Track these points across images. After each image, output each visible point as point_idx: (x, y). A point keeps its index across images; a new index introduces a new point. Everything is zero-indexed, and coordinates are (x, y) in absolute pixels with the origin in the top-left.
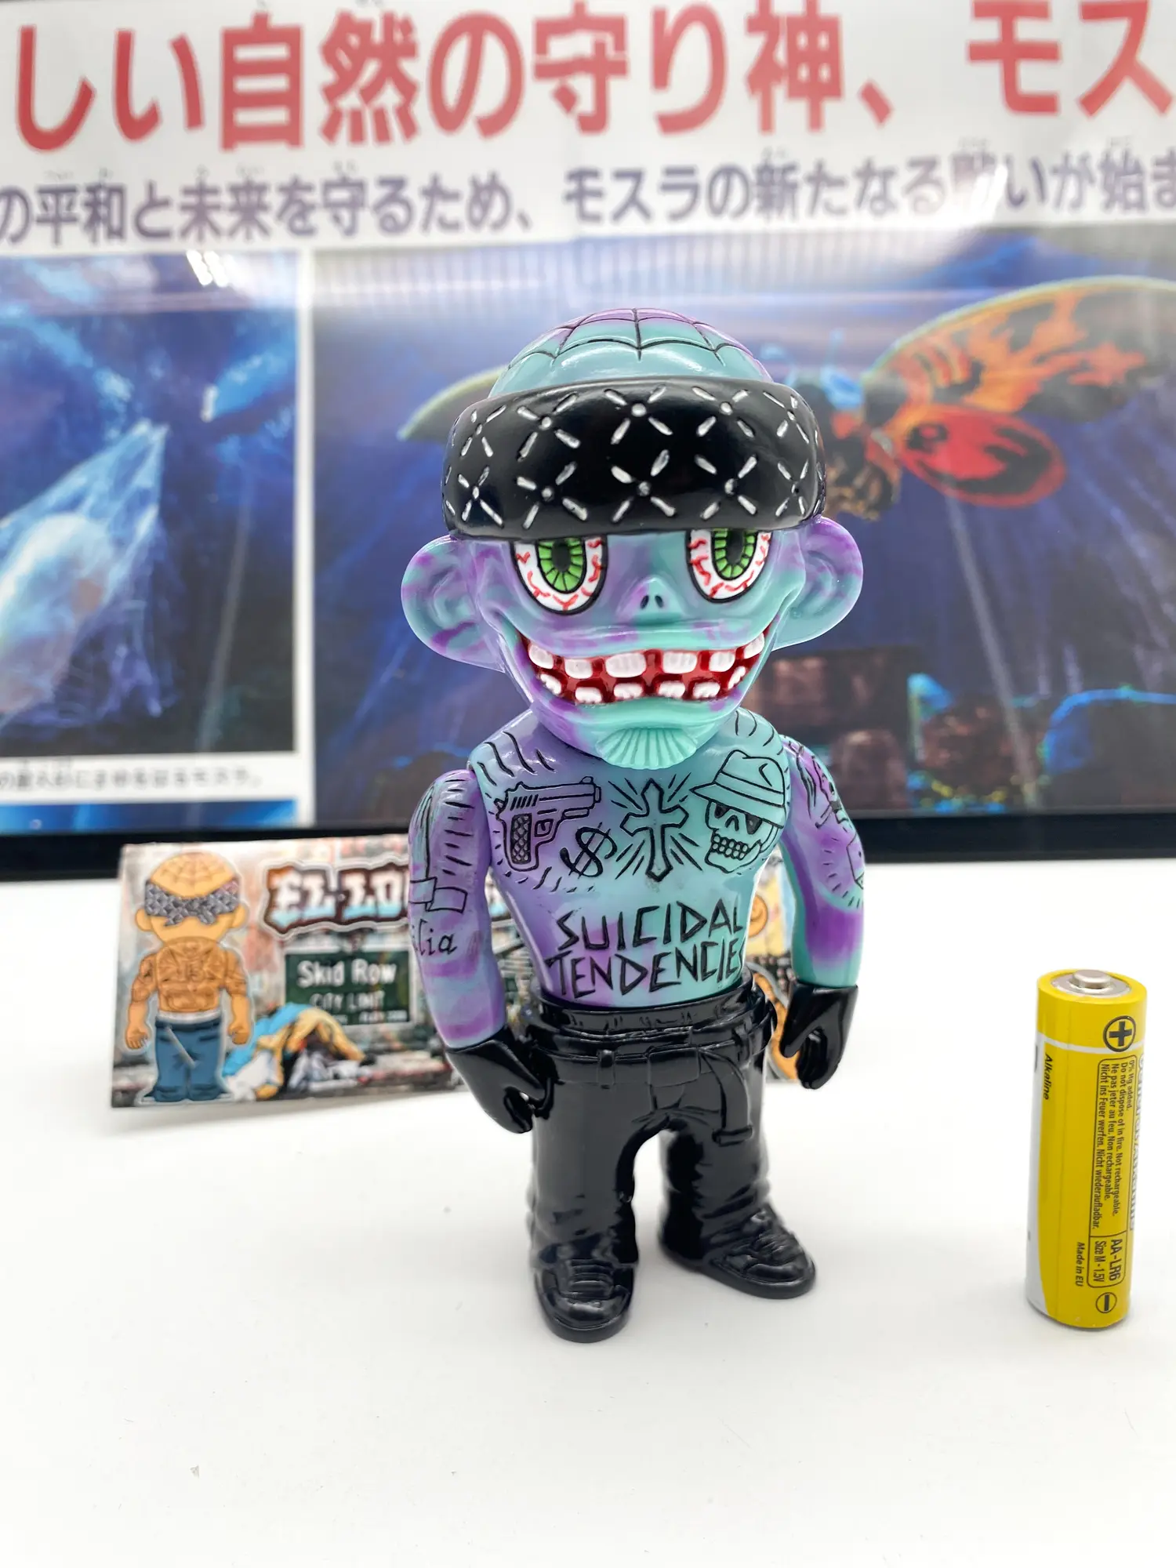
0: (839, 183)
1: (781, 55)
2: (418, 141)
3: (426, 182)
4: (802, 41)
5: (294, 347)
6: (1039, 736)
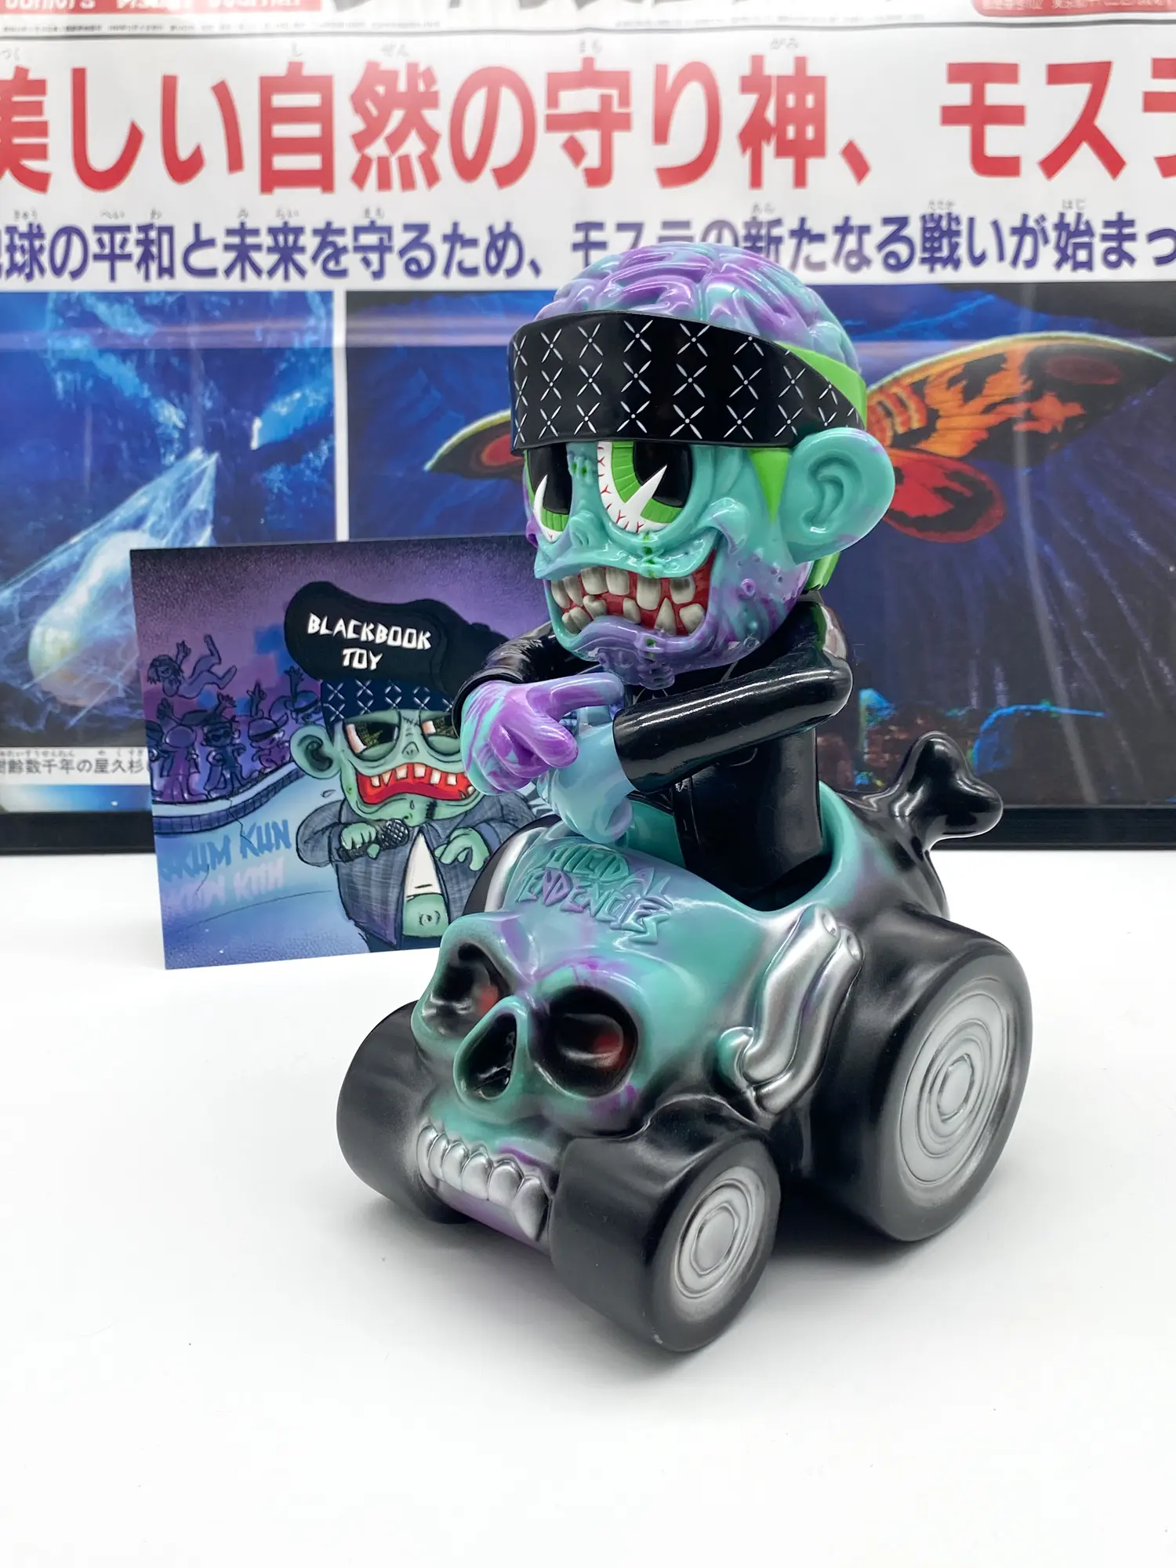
1: (770, 115)
3: (448, 230)
4: (791, 100)
5: (330, 383)
6: (969, 743)
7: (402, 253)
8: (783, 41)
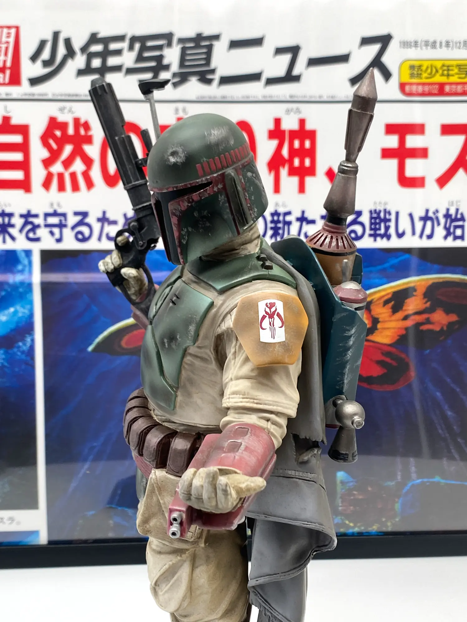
0: (313, 222)
1: (285, 152)
2: (93, 190)
3: (100, 215)
4: (297, 144)
5: (31, 303)
6: (396, 500)
7: (73, 228)
8: (292, 110)
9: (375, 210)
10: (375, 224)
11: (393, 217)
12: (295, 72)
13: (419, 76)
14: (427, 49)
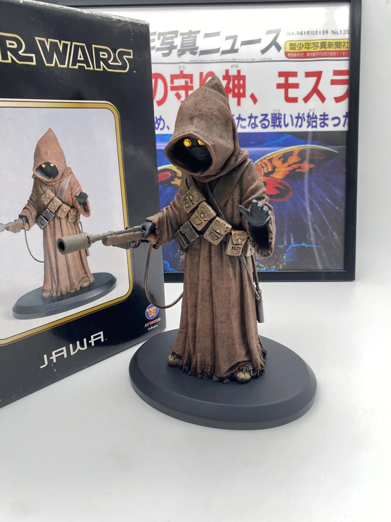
0: (244, 120)
1: (231, 86)
4: (236, 82)
6: (284, 254)
8: (234, 66)
9: (274, 113)
10: (274, 120)
11: (283, 117)
12: (236, 48)
13: (294, 49)
14: (298, 35)
